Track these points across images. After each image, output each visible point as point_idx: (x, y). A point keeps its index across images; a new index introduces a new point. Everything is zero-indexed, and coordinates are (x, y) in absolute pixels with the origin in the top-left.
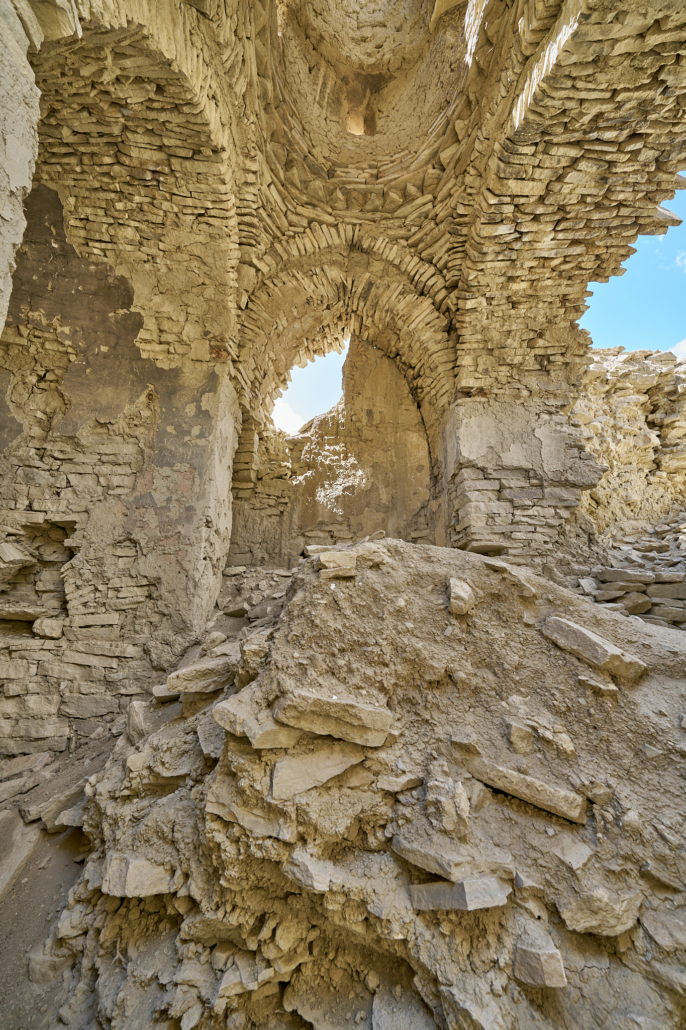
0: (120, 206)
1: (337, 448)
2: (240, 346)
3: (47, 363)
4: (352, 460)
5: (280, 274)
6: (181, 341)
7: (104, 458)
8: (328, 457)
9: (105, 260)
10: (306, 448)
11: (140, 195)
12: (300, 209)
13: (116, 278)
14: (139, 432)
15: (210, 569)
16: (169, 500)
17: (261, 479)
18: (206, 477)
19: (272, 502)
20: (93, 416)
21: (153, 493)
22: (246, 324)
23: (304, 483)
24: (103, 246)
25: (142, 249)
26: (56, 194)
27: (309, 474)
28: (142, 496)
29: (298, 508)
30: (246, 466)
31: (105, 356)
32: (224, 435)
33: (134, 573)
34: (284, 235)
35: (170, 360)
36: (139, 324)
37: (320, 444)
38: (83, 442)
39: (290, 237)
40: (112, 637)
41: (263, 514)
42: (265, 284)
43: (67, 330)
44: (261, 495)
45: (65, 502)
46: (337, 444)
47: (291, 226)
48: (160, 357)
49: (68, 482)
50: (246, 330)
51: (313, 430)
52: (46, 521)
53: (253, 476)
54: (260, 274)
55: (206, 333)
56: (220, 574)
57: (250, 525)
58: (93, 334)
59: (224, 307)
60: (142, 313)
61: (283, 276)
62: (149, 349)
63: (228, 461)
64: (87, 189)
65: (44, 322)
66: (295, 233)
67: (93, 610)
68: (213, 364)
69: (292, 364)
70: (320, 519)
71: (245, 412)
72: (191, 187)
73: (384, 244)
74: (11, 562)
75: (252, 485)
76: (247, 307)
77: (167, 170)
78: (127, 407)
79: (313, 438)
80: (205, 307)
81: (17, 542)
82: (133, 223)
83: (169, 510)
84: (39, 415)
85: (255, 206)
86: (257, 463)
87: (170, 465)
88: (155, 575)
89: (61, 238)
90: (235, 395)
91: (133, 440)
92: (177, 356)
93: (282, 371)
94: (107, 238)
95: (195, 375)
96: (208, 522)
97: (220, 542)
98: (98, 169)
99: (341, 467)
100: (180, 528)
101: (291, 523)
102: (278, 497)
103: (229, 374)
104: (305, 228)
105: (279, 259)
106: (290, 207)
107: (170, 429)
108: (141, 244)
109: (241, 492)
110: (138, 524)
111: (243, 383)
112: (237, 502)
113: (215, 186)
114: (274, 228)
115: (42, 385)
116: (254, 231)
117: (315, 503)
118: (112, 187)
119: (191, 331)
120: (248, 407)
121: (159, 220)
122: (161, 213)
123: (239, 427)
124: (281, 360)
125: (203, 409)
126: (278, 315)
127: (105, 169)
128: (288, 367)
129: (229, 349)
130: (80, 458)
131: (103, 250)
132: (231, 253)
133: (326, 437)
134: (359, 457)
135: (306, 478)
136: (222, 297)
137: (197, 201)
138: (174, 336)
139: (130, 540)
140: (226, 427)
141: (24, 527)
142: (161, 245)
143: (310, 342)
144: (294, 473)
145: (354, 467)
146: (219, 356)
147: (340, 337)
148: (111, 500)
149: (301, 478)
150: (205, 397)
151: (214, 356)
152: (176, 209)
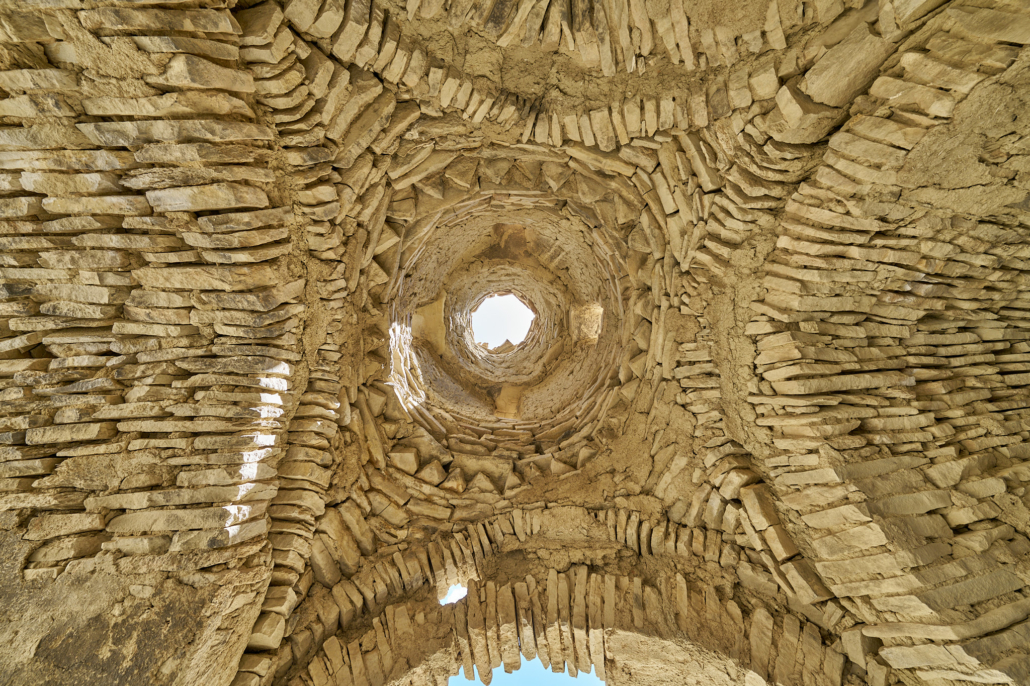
5: (731, 61)
11: (970, 264)
12: (628, 171)
34: (676, 138)
39: (665, 133)
47: (655, 150)
66: (651, 139)
72: (868, 277)
73: (470, 110)
98: (996, 295)
104: (628, 145)
113: (824, 279)
121: (979, 229)
122: (962, 239)
127: (985, 296)
137: (875, 258)
152: (926, 246)
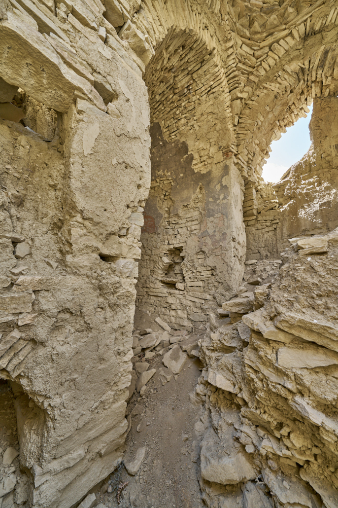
0: (178, 112)
1: (312, 180)
2: (238, 146)
3: (165, 189)
4: (325, 184)
5: (255, 92)
6: (210, 158)
7: (188, 220)
8: (304, 188)
9: (176, 138)
10: (287, 187)
11: (184, 102)
12: (262, 44)
13: (181, 144)
14: (199, 205)
15: (238, 261)
16: (215, 231)
17: (260, 212)
18: (230, 217)
19: (268, 224)
20: (182, 204)
21: (208, 230)
22: (239, 132)
23: (288, 209)
24: (175, 133)
25: (189, 124)
26: (158, 123)
27: (291, 202)
28: (203, 232)
29: (286, 224)
30: (250, 208)
31: (182, 178)
32: (236, 195)
33: (205, 265)
34: (254, 68)
35: (206, 168)
36: (191, 158)
37: (298, 182)
38: (181, 215)
39: (258, 66)
40: (201, 291)
41: (263, 232)
42: (246, 104)
43: (169, 174)
44: (260, 222)
45: (178, 240)
46: (311, 177)
47: (258, 59)
48: (202, 169)
49: (178, 232)
50: (240, 135)
51: (291, 175)
52: (174, 247)
53: (255, 212)
54: (243, 100)
55: (220, 148)
56: (243, 264)
57: (256, 238)
58: (177, 171)
59: (226, 130)
60: (192, 153)
61: (258, 92)
62: (197, 167)
63: (240, 206)
64: (167, 114)
65: (162, 174)
66: (261, 61)
67: (193, 280)
68: (225, 161)
69: (271, 141)
70: (303, 228)
71: (245, 179)
72: (203, 81)
74: (166, 263)
75: (255, 217)
76: (238, 123)
77: (192, 81)
78: (193, 196)
79: (291, 180)
80: (218, 134)
81: (167, 256)
82: (183, 116)
83: (215, 236)
84: (166, 209)
85: (234, 65)
86: (256, 204)
87: (213, 216)
88: (214, 265)
89: (162, 140)
90: (239, 172)
91: (197, 209)
92: (209, 165)
93: (264, 148)
94: (176, 129)
95: (218, 170)
96: (233, 239)
97: (241, 248)
98: (169, 103)
99: (316, 191)
100: (221, 244)
101: (282, 234)
102: (272, 220)
103: (234, 162)
104: (267, 53)
105: (253, 84)
106: (256, 48)
107: (211, 200)
108: (187, 123)
109: (249, 222)
110: (204, 244)
111: (242, 164)
112: (248, 227)
113: (213, 71)
114: (248, 69)
115: (166, 198)
116: (236, 79)
117: (298, 220)
118: (174, 107)
119: (213, 150)
120: (247, 176)
121: (193, 107)
122: (193, 103)
123: (243, 188)
124: (263, 141)
125: (224, 185)
126: (257, 117)
127: (171, 101)
128: (268, 144)
129: (232, 150)
130: (180, 221)
131: (175, 135)
132: (225, 100)
133: (301, 176)
134: (332, 181)
135: (289, 206)
136: (225, 125)
137: (206, 86)
138: (206, 156)
139: (202, 251)
140: (236, 190)
141: (168, 250)
142: (195, 118)
143: (281, 122)
144: (281, 204)
145: (327, 188)
146: (227, 155)
147: (304, 106)
148: (193, 236)
149: (286, 206)
150: (223, 179)
151: (225, 157)
152: (198, 97)
